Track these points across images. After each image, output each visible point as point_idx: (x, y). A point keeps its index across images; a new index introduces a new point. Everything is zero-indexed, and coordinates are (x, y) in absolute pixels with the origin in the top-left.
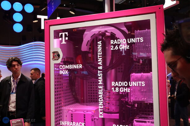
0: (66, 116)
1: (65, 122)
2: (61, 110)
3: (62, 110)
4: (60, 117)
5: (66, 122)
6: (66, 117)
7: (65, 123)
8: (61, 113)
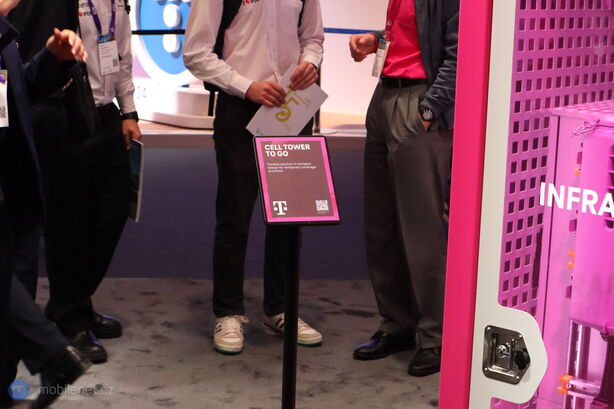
0: (580, 155)
1: (572, 190)
2: (546, 124)
3: (553, 122)
4: (534, 161)
5: (578, 190)
6: (579, 160)
7: (571, 199)
8: (546, 139)
